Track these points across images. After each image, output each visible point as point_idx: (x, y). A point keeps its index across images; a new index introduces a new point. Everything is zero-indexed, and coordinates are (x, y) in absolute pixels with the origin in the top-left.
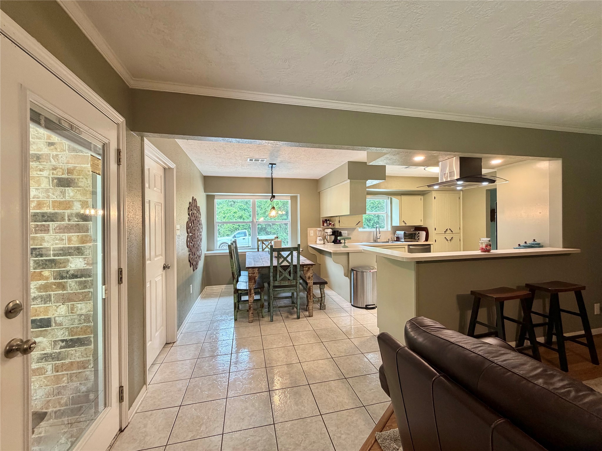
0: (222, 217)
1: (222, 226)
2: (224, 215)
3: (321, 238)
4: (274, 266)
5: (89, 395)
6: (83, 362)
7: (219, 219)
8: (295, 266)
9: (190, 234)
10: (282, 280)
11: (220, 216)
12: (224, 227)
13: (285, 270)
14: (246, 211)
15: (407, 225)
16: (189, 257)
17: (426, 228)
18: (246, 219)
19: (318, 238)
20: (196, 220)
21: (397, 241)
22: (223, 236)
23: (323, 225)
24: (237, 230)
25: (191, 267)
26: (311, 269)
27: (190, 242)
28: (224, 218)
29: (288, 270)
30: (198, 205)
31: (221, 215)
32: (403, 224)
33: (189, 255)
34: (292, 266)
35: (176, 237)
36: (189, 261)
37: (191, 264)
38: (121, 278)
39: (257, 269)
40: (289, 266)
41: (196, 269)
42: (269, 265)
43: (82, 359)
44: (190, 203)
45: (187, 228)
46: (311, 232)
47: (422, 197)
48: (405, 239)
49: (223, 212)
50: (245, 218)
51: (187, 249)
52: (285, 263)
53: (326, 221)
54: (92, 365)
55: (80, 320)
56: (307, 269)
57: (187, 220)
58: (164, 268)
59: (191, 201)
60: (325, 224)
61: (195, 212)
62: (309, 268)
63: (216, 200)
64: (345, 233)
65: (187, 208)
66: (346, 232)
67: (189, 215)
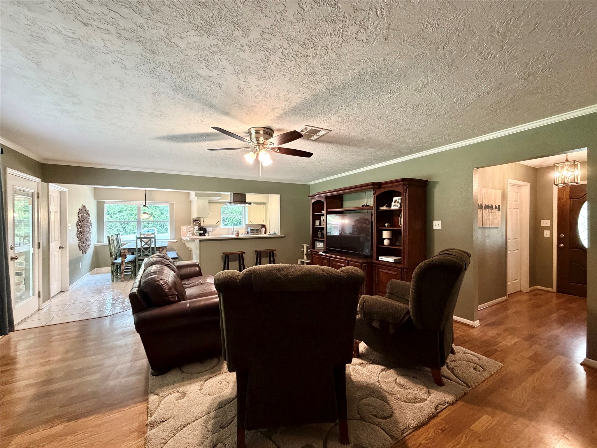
0: (129, 215)
1: (129, 224)
2: (131, 213)
3: (190, 232)
4: (138, 248)
5: (21, 296)
6: (19, 282)
7: (125, 216)
8: (153, 248)
9: (80, 230)
10: (144, 256)
11: (126, 214)
12: (130, 225)
13: (146, 250)
14: (157, 208)
15: (253, 224)
16: (79, 244)
17: (265, 226)
18: (157, 217)
19: (189, 232)
20: (85, 220)
21: (247, 234)
22: (130, 234)
23: (193, 224)
24: (146, 227)
25: (80, 250)
26: (165, 249)
27: (79, 234)
28: (132, 215)
29: (148, 250)
30: (87, 210)
31: (128, 212)
32: (251, 223)
33: (79, 243)
34: (151, 248)
35: (68, 231)
36: (79, 247)
37: (80, 249)
38: (39, 246)
39: (127, 250)
40: (149, 248)
41: (85, 253)
42: (135, 247)
43: (18, 281)
44: (80, 209)
45: (77, 226)
46: (184, 228)
47: (264, 206)
48: (251, 233)
49: (130, 209)
50: (156, 215)
51: (77, 239)
52: (146, 246)
53: (196, 220)
54: (23, 284)
55: (17, 265)
56: (162, 249)
57: (77, 220)
58: (60, 248)
59: (81, 208)
60: (194, 223)
61: (84, 215)
62: (163, 249)
63: (105, 205)
64: (208, 229)
65: (77, 213)
66: (211, 228)
67: (79, 217)
